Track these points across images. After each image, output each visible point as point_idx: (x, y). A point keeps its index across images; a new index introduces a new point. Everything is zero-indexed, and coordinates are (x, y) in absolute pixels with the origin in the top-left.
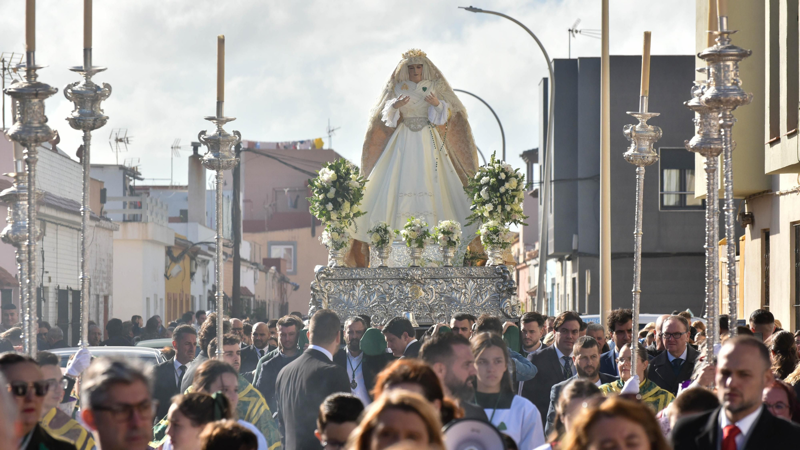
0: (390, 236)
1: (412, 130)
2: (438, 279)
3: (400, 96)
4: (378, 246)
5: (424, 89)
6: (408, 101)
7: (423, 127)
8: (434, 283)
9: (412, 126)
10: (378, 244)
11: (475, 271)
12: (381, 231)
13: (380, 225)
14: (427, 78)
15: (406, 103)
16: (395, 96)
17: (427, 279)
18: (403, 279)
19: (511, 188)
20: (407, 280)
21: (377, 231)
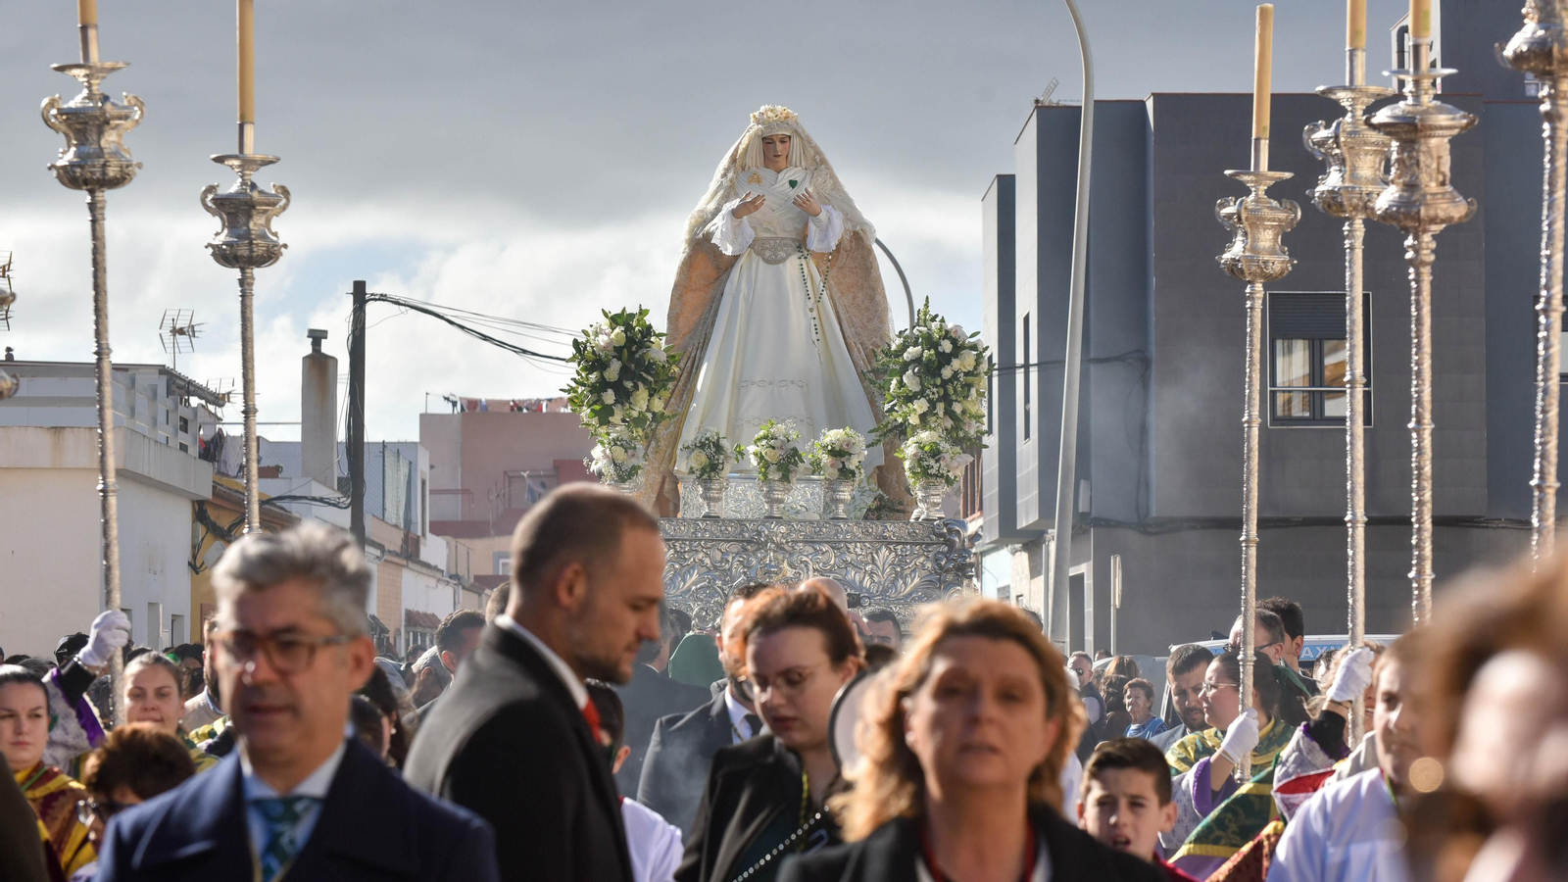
0: (726, 457)
1: (767, 261)
2: (819, 543)
3: (747, 195)
4: (701, 475)
5: (793, 184)
6: (762, 203)
7: (788, 255)
8: (811, 550)
9: (768, 254)
10: (703, 471)
11: (892, 529)
12: (709, 447)
13: (708, 435)
14: (798, 164)
15: (757, 208)
16: (737, 195)
17: (797, 542)
18: (749, 542)
19: (964, 370)
20: (758, 543)
21: (702, 446)
